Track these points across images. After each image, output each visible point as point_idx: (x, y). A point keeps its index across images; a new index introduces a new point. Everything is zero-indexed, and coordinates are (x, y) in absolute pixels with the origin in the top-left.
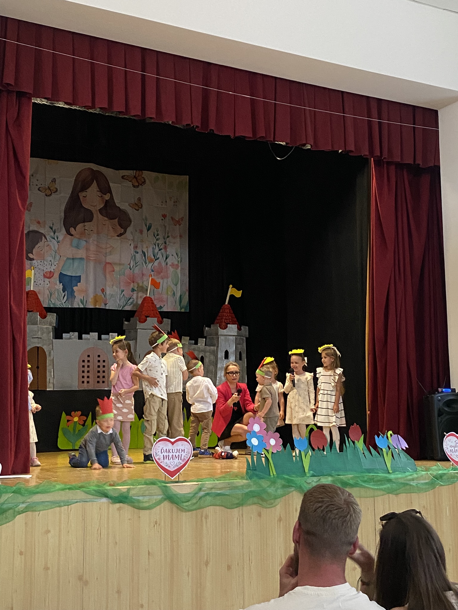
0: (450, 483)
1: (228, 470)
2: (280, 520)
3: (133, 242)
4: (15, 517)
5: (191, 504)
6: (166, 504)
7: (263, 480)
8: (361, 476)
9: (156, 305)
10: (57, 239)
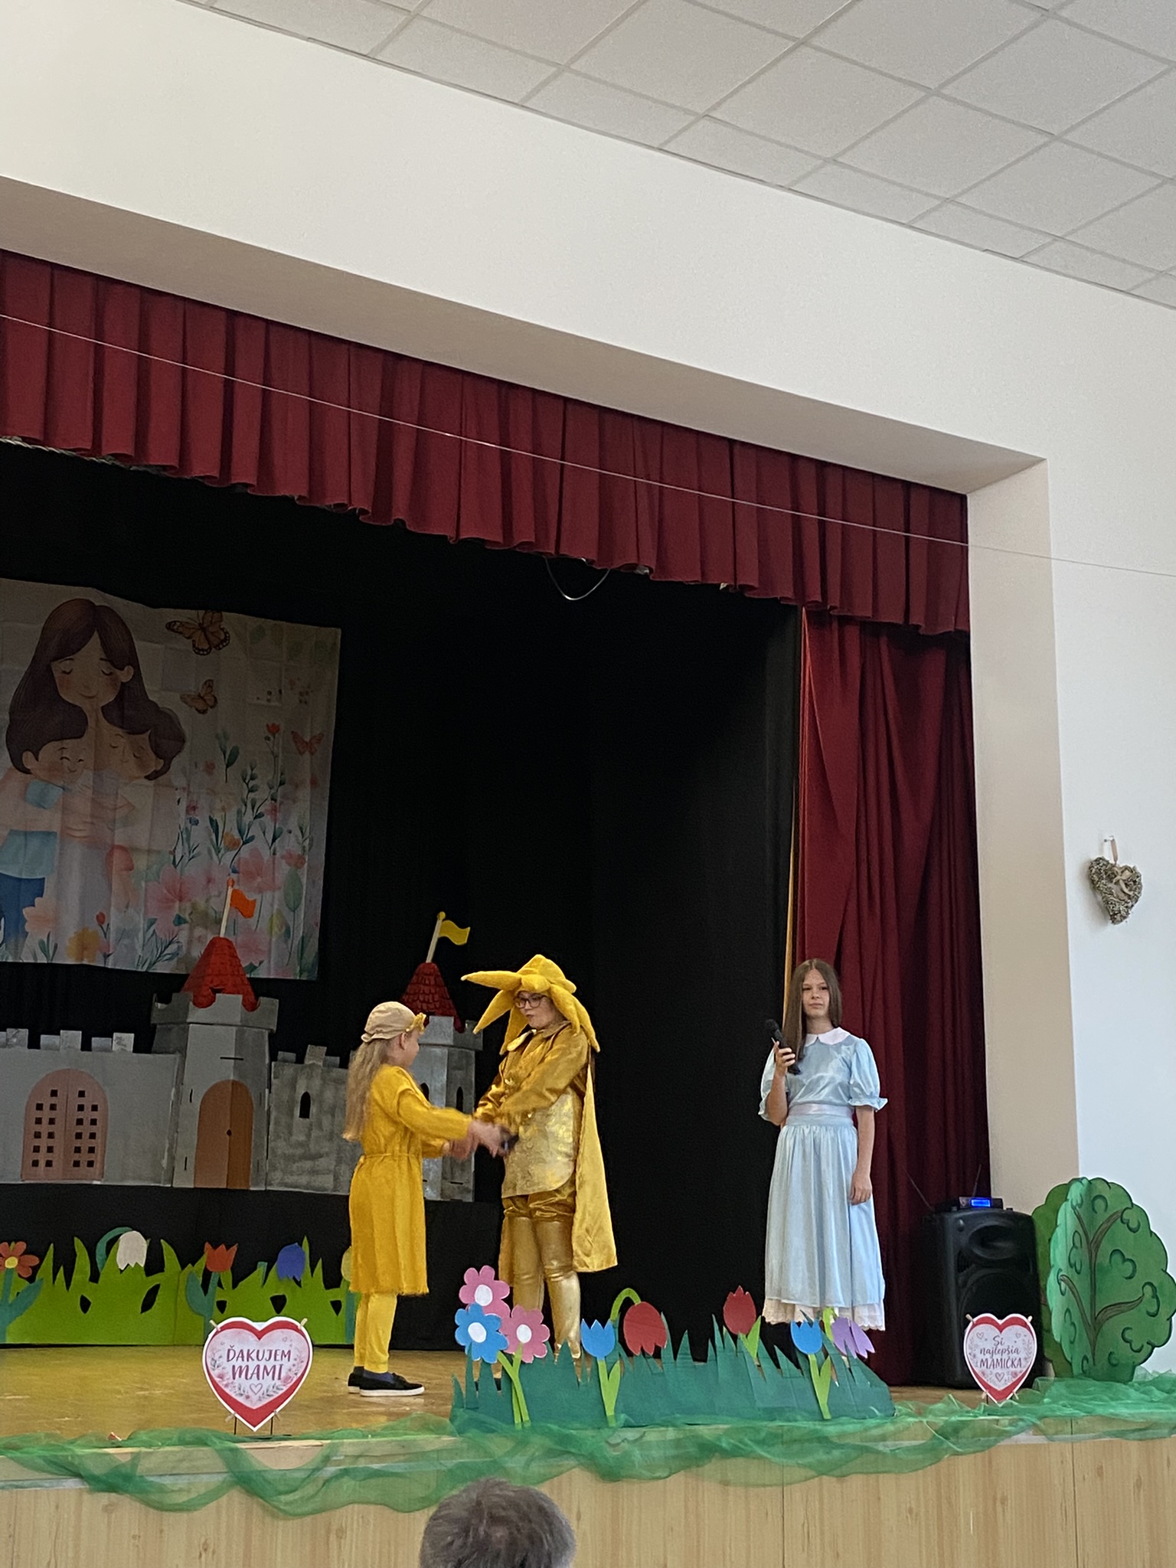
0: (980, 1449)
1: (408, 1409)
3: (186, 795)
5: (302, 1498)
6: (236, 1498)
8: (752, 1428)
9: (239, 961)
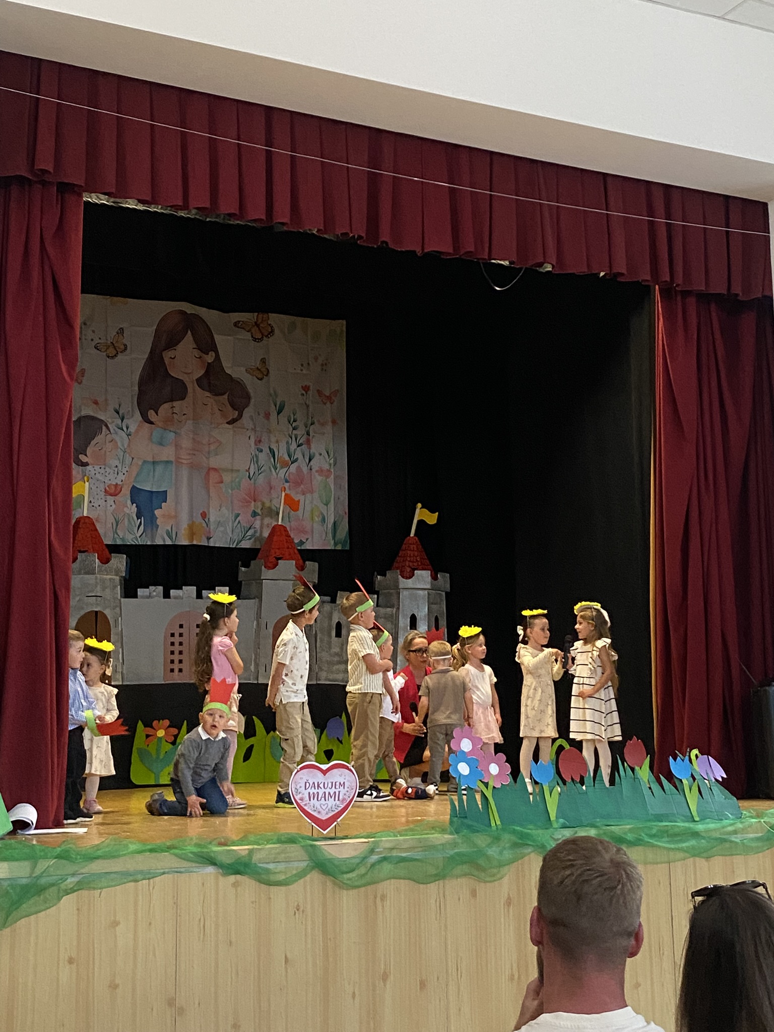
1: (419, 818)
2: (509, 902)
3: (253, 433)
4: (59, 899)
5: (357, 876)
6: (315, 877)
7: (477, 834)
8: (648, 827)
9: (293, 539)
10: (127, 429)
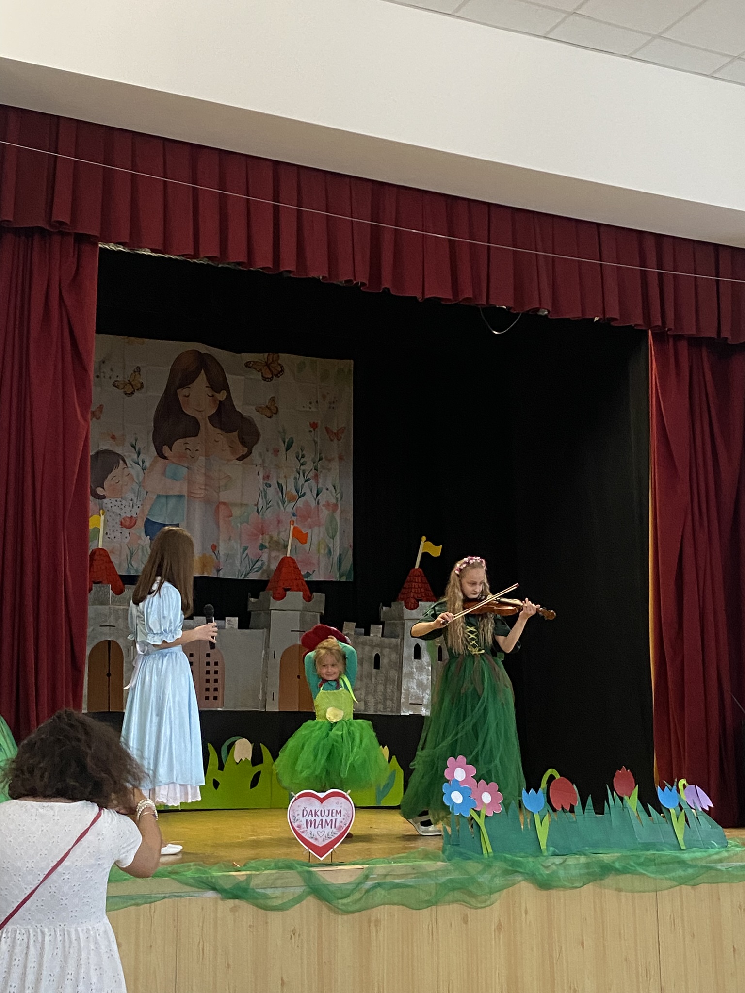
2: (499, 927)
3: (262, 469)
5: (352, 901)
6: (311, 902)
7: (468, 861)
8: (635, 855)
9: (300, 571)
10: (143, 464)
